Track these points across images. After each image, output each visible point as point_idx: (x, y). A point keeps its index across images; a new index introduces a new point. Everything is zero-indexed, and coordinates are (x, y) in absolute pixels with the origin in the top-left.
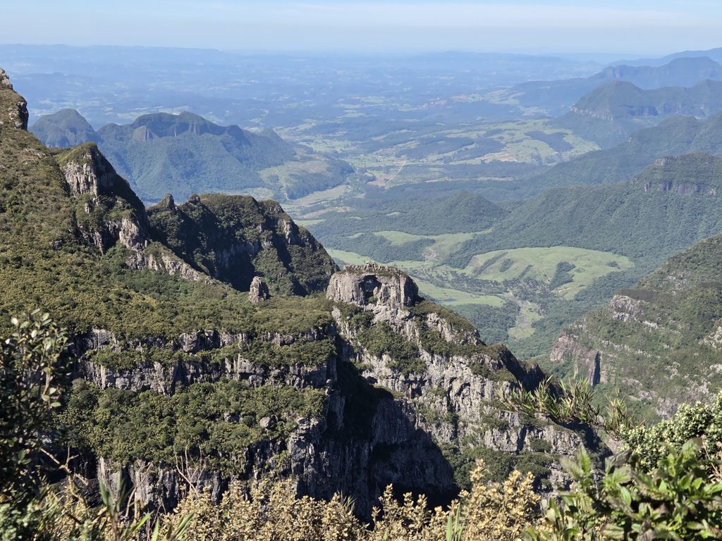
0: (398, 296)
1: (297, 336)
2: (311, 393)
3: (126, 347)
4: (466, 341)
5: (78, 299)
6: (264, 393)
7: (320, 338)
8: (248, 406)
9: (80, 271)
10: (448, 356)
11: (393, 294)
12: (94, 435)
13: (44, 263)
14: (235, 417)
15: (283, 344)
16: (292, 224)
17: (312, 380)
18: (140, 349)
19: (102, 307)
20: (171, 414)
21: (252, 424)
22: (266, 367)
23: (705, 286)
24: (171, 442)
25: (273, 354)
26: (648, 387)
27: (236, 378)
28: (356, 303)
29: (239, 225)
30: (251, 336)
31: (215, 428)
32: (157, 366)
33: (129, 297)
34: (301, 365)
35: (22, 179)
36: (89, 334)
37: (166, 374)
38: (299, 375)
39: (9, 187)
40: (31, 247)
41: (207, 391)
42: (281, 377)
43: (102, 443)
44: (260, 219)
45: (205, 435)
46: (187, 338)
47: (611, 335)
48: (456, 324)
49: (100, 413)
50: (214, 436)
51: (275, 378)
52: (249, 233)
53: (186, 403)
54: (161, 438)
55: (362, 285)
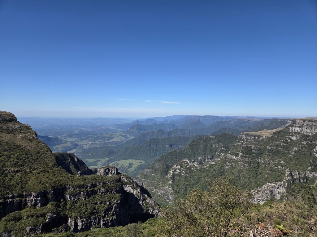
0: (114, 172)
1: (114, 182)
2: (117, 195)
3: (74, 189)
4: (130, 181)
5: (62, 179)
6: (107, 196)
7: (119, 182)
8: (104, 200)
9: (60, 172)
12: (67, 212)
13: (51, 171)
14: (101, 203)
15: (111, 184)
16: (77, 158)
17: (118, 192)
18: (78, 189)
19: (68, 180)
20: (86, 204)
21: (105, 204)
22: (107, 190)
24: (87, 211)
25: (109, 187)
27: (100, 194)
28: (105, 175)
29: (65, 160)
30: (104, 183)
31: (96, 206)
32: (82, 193)
33: (73, 177)
34: (115, 188)
35: (41, 151)
36: (65, 187)
37: (84, 195)
38: (115, 191)
39: (38, 153)
40: (47, 167)
41: (94, 198)
42: (111, 192)
43: (69, 214)
45: (95, 208)
46: (89, 185)
47: (145, 178)
48: (127, 178)
49: (68, 207)
50: (97, 208)
51: (109, 192)
52: (67, 162)
53: (89, 201)
54: (84, 211)
55: (105, 171)
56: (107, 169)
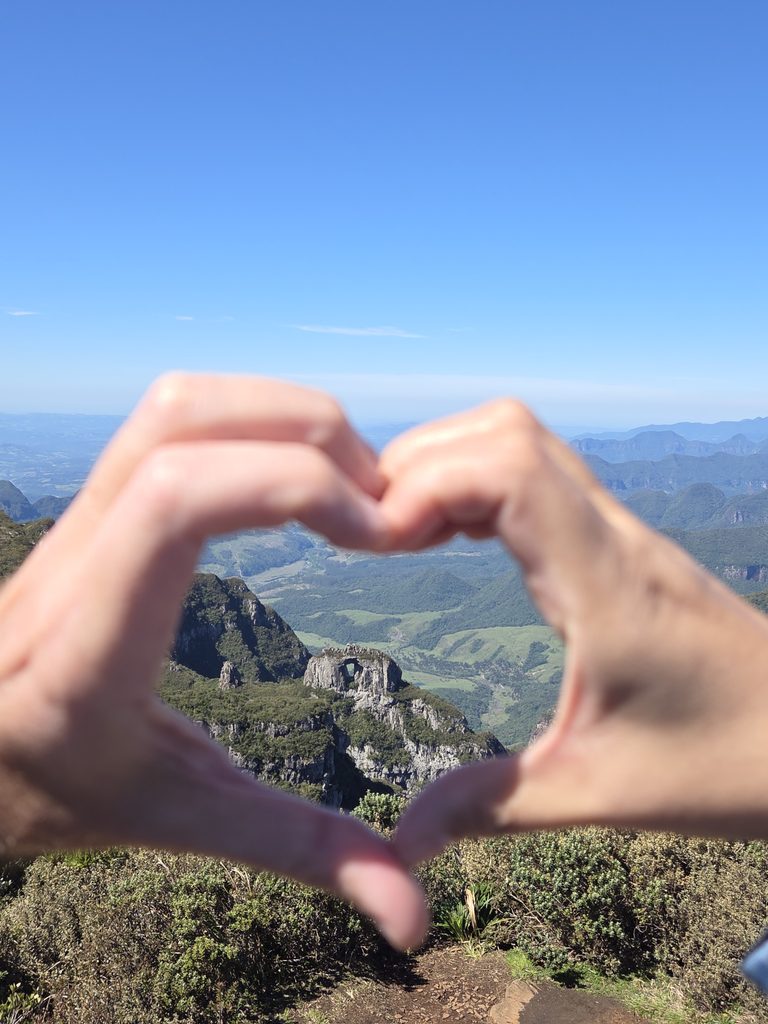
0: (381, 680)
1: (293, 726)
2: (307, 788)
4: (454, 729)
7: (317, 728)
10: (434, 746)
11: (375, 678)
15: (277, 735)
16: (258, 603)
17: (307, 774)
22: (259, 761)
25: (267, 747)
28: (336, 689)
29: (201, 606)
30: (243, 727)
34: (297, 758)
38: (294, 769)
42: (275, 771)
44: (223, 599)
48: (441, 711)
51: (269, 772)
52: (212, 614)
55: (343, 669)
56: (348, 662)
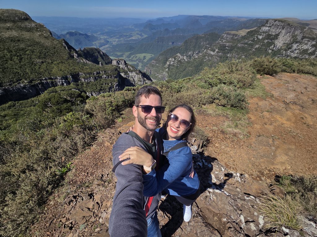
1: (112, 71)
2: (116, 79)
3: (86, 75)
4: (134, 69)
5: (75, 68)
6: (109, 80)
7: (115, 71)
8: (107, 82)
9: (73, 63)
10: (132, 72)
11: (122, 63)
12: (85, 89)
13: (67, 62)
14: (105, 84)
15: (110, 72)
16: (103, 52)
17: (115, 77)
18: (88, 75)
19: (79, 69)
20: (96, 84)
21: (108, 85)
22: (108, 76)
23: (164, 58)
24: (97, 89)
25: (109, 74)
26: (158, 74)
27: (104, 78)
28: (117, 65)
29: (94, 53)
30: (105, 72)
31: (103, 86)
32: (91, 77)
33: (83, 67)
34: (113, 75)
35: (56, 47)
36: (79, 74)
37: (93, 79)
39: (54, 48)
40: (63, 59)
41: (100, 80)
42: (111, 77)
43: (86, 90)
44: (97, 52)
45: (102, 87)
46: (95, 73)
47: (152, 67)
48: (132, 67)
49: (85, 86)
50: (103, 87)
53: (98, 83)
54: (95, 88)
55: (117, 62)
56: (118, 61)
